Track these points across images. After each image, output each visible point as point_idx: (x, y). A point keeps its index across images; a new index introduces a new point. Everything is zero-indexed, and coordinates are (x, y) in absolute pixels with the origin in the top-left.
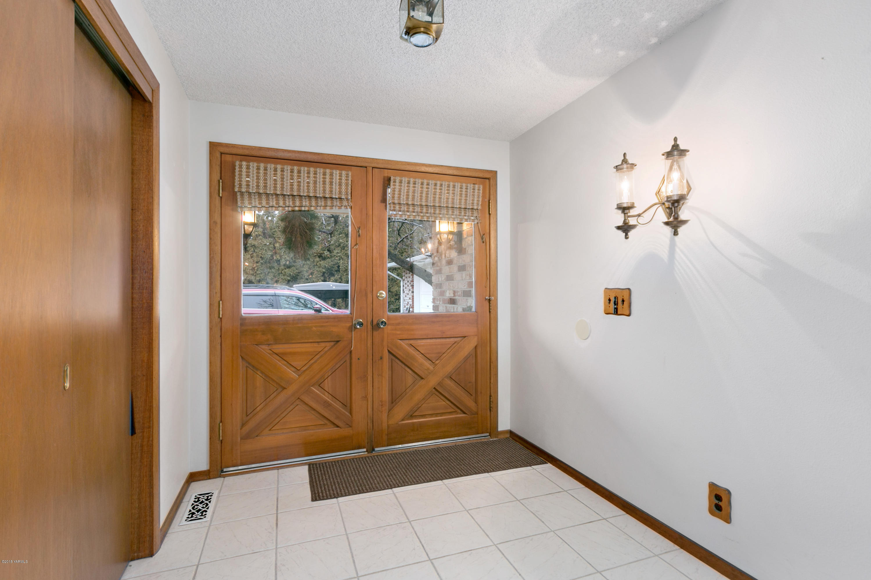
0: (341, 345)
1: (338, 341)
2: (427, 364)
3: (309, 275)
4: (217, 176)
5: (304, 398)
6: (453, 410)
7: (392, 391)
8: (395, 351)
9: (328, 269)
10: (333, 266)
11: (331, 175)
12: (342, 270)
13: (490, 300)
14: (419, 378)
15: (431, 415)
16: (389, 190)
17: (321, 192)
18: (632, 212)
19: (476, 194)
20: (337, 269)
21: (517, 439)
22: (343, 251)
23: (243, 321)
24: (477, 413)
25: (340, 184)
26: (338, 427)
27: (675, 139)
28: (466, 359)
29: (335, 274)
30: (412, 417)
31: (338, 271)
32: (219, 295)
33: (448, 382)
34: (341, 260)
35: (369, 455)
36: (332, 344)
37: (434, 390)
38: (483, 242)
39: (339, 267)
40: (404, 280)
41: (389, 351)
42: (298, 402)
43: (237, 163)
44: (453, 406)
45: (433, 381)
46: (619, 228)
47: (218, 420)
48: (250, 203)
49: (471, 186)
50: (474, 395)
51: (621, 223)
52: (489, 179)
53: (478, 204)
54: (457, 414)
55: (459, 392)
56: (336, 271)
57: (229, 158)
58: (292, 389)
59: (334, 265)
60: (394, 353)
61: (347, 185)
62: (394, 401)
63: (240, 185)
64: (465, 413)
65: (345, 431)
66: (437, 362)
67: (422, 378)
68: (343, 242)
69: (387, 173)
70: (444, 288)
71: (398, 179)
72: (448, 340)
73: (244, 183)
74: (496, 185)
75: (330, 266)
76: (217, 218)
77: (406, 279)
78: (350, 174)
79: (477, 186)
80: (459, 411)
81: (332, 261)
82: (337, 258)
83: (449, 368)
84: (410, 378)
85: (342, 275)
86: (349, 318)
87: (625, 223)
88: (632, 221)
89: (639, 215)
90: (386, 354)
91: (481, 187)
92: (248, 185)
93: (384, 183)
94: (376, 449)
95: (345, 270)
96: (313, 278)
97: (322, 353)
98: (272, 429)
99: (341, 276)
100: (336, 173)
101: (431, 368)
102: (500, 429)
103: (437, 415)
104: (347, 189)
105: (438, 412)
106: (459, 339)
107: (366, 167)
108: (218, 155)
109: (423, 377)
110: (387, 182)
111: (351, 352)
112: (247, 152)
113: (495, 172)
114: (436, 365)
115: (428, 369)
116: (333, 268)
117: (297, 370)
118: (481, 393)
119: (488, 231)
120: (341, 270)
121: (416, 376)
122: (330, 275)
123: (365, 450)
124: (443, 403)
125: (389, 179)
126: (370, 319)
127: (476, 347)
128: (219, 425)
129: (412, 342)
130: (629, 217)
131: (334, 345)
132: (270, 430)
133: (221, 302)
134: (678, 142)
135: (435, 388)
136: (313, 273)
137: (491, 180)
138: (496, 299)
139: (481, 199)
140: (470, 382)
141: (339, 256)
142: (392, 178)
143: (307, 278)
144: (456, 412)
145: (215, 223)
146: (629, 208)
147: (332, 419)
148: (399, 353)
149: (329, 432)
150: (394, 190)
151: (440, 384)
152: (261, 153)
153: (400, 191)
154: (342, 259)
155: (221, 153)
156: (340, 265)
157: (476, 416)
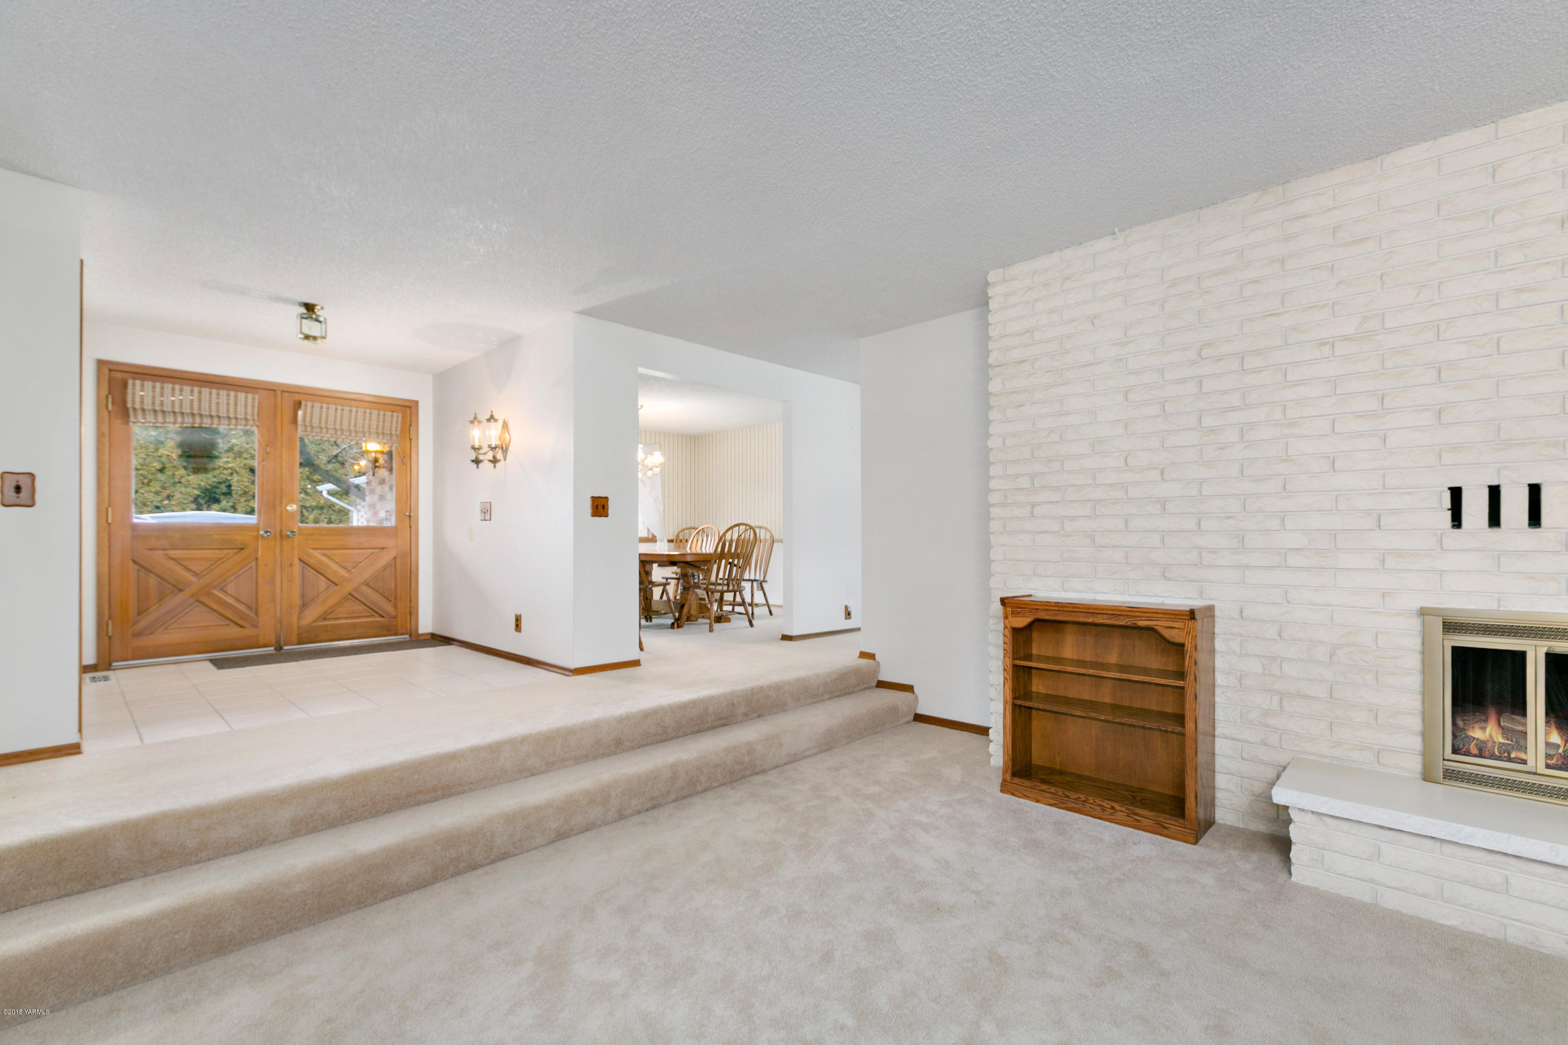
0: (245, 553)
1: (242, 549)
2: (342, 572)
3: (162, 501)
4: (105, 391)
5: (202, 599)
6: (369, 614)
7: (303, 596)
8: (306, 559)
9: (207, 489)
10: (218, 486)
11: (236, 396)
12: (237, 493)
13: (410, 516)
14: (332, 585)
15: (347, 618)
16: (300, 413)
17: (225, 412)
18: (481, 451)
19: (395, 420)
20: (224, 489)
21: (440, 639)
22: (238, 459)
23: (134, 527)
24: (396, 617)
25: (246, 406)
26: (242, 627)
27: (492, 412)
28: (385, 568)
29: (221, 499)
30: (325, 619)
31: (228, 493)
32: (107, 502)
33: (365, 588)
34: (235, 475)
35: (278, 653)
36: (236, 551)
37: (349, 596)
38: (403, 464)
39: (229, 486)
40: (359, 511)
41: (301, 560)
42: (197, 604)
43: (130, 382)
44: (370, 610)
45: (348, 588)
46: (473, 461)
47: (106, 617)
48: (144, 418)
49: (388, 414)
50: (393, 601)
51: (474, 458)
52: (410, 407)
53: (396, 430)
54: (375, 617)
55: (376, 597)
56: (224, 494)
57: (119, 375)
58: (189, 591)
59: (220, 483)
60: (306, 561)
61: (253, 407)
62: (304, 606)
63: (134, 402)
64: (383, 617)
65: (249, 632)
66: (353, 570)
67: (336, 585)
68: (239, 443)
69: (297, 397)
70: (378, 507)
71: (309, 404)
72: (365, 551)
73: (138, 400)
74: (417, 413)
75: (210, 485)
76: (105, 429)
77: (362, 510)
78: (257, 396)
79: (395, 414)
80: (377, 615)
81: (215, 477)
82: (225, 472)
83: (367, 575)
84: (322, 583)
85: (236, 501)
86: (256, 528)
87: (476, 458)
88: (481, 457)
89: (485, 454)
90: (296, 561)
91: (400, 415)
92: (142, 402)
93: (295, 406)
94: (285, 648)
95: (242, 492)
96: (173, 505)
97: (224, 559)
98: (169, 627)
99: (235, 503)
100: (241, 396)
101: (347, 575)
102: (421, 631)
103: (352, 618)
104: (253, 410)
105: (355, 615)
106: (377, 550)
107: (274, 390)
108: (106, 371)
109: (337, 582)
110: (298, 405)
111: (257, 559)
112: (139, 371)
113: (417, 402)
114: (352, 573)
115: (343, 576)
116: (217, 488)
117: (196, 574)
118: (401, 599)
119: (409, 454)
120: (234, 492)
121: (330, 583)
122: (209, 501)
123: (272, 648)
124: (360, 608)
125: (300, 403)
126: (278, 530)
127: (395, 558)
128: (107, 624)
129: (325, 552)
130: (479, 454)
131: (238, 552)
132: (165, 629)
133: (110, 509)
134: (494, 414)
135: (350, 594)
136: (173, 496)
137: (413, 409)
138: (417, 515)
139: (399, 426)
140: (389, 590)
141: (231, 468)
142: (303, 403)
143: (159, 504)
144: (373, 616)
145: (103, 435)
146: (479, 449)
147: (236, 620)
148: (312, 561)
149: (232, 632)
150: (305, 413)
151: (356, 590)
152: (156, 372)
153: (312, 414)
154: (237, 473)
155: (110, 370)
156: (232, 484)
157: (395, 619)
